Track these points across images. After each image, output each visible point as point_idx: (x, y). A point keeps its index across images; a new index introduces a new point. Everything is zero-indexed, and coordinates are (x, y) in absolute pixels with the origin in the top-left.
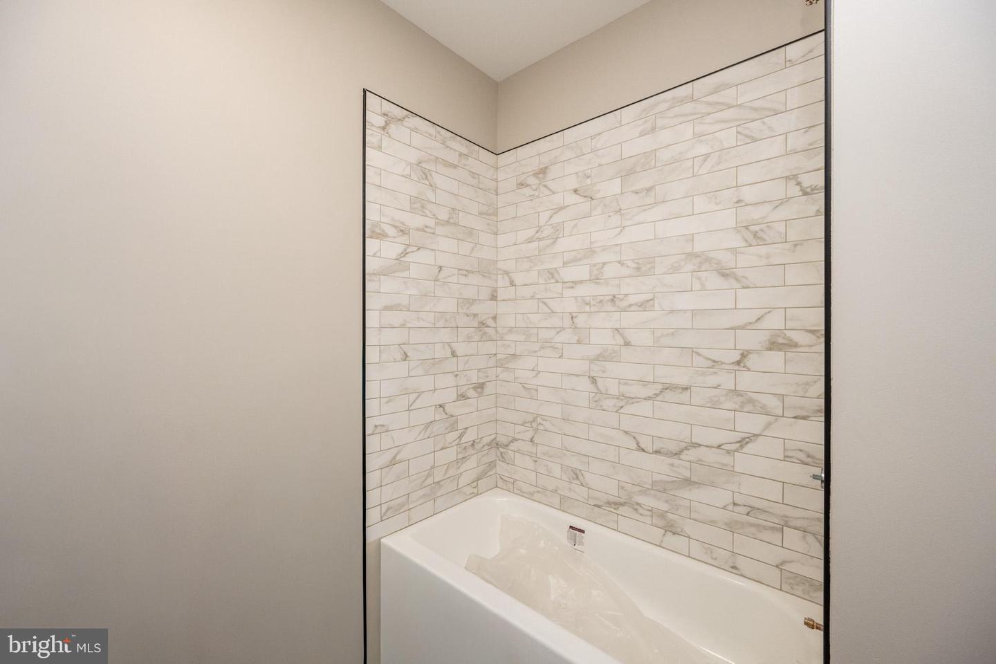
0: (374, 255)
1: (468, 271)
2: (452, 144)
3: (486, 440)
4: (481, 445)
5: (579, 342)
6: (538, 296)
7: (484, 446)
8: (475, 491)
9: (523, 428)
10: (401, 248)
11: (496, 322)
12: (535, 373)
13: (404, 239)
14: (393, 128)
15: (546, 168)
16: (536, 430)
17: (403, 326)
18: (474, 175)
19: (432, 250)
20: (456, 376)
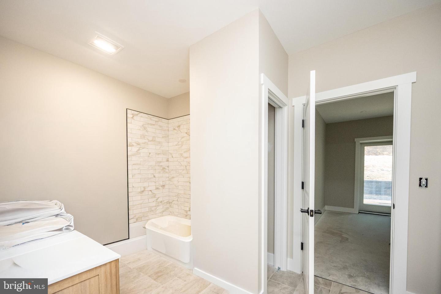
0: (130, 151)
1: (159, 154)
2: (153, 119)
3: (166, 201)
4: (163, 203)
5: (187, 173)
6: (178, 161)
7: (165, 203)
8: (162, 215)
9: (175, 197)
10: (138, 149)
11: (168, 168)
12: (178, 182)
13: (139, 146)
14: (135, 117)
15: (180, 126)
16: (178, 198)
17: (139, 169)
18: (160, 126)
19: (147, 148)
20: (155, 183)
